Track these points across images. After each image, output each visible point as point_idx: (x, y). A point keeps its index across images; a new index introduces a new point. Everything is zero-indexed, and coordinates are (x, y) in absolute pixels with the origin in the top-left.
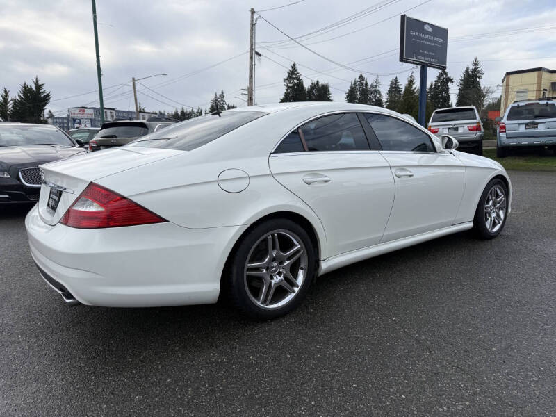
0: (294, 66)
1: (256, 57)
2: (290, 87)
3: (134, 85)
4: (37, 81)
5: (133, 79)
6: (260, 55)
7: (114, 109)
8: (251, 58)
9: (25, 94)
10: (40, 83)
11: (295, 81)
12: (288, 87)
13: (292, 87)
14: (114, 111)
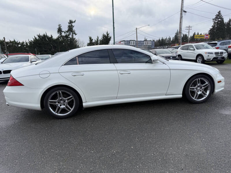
0: (219, 12)
1: (184, 13)
2: (216, 23)
3: (136, 31)
4: (107, 32)
5: (136, 28)
6: (185, 12)
7: (134, 40)
8: (181, 14)
9: (103, 37)
10: (108, 33)
11: (219, 19)
12: (215, 23)
13: (217, 23)
14: (134, 41)
